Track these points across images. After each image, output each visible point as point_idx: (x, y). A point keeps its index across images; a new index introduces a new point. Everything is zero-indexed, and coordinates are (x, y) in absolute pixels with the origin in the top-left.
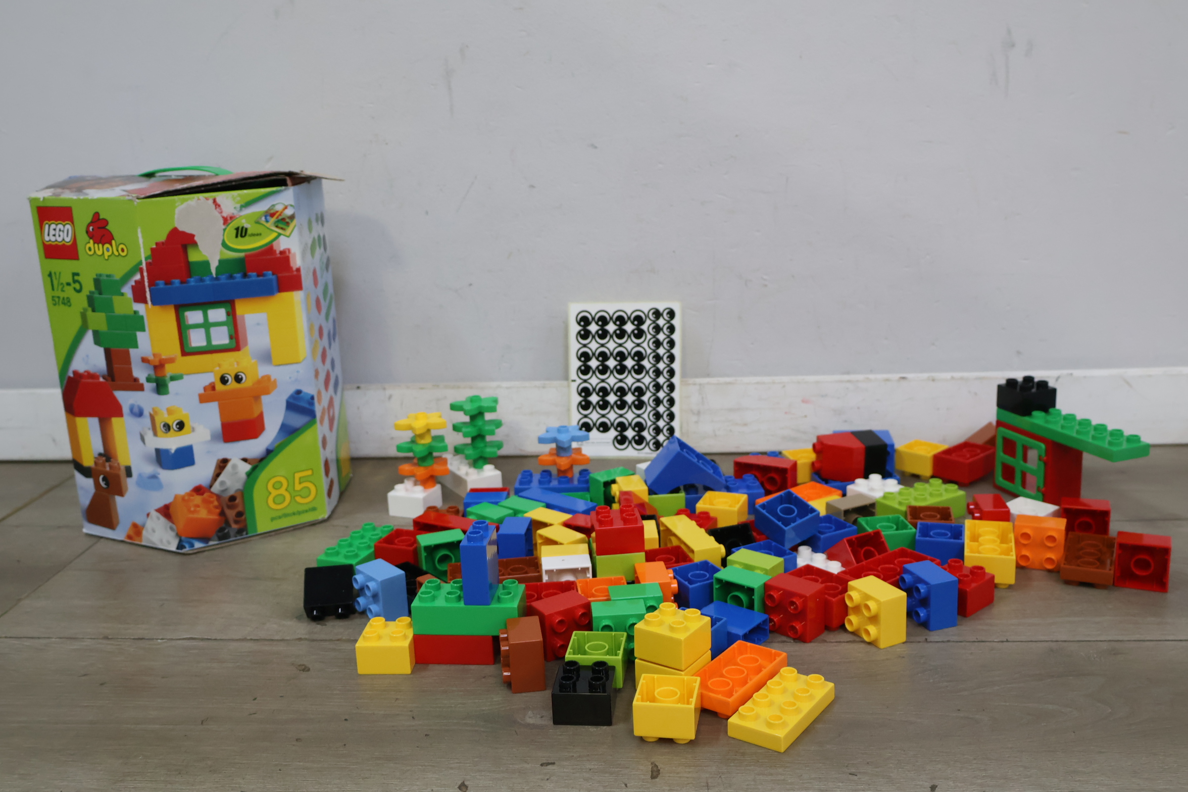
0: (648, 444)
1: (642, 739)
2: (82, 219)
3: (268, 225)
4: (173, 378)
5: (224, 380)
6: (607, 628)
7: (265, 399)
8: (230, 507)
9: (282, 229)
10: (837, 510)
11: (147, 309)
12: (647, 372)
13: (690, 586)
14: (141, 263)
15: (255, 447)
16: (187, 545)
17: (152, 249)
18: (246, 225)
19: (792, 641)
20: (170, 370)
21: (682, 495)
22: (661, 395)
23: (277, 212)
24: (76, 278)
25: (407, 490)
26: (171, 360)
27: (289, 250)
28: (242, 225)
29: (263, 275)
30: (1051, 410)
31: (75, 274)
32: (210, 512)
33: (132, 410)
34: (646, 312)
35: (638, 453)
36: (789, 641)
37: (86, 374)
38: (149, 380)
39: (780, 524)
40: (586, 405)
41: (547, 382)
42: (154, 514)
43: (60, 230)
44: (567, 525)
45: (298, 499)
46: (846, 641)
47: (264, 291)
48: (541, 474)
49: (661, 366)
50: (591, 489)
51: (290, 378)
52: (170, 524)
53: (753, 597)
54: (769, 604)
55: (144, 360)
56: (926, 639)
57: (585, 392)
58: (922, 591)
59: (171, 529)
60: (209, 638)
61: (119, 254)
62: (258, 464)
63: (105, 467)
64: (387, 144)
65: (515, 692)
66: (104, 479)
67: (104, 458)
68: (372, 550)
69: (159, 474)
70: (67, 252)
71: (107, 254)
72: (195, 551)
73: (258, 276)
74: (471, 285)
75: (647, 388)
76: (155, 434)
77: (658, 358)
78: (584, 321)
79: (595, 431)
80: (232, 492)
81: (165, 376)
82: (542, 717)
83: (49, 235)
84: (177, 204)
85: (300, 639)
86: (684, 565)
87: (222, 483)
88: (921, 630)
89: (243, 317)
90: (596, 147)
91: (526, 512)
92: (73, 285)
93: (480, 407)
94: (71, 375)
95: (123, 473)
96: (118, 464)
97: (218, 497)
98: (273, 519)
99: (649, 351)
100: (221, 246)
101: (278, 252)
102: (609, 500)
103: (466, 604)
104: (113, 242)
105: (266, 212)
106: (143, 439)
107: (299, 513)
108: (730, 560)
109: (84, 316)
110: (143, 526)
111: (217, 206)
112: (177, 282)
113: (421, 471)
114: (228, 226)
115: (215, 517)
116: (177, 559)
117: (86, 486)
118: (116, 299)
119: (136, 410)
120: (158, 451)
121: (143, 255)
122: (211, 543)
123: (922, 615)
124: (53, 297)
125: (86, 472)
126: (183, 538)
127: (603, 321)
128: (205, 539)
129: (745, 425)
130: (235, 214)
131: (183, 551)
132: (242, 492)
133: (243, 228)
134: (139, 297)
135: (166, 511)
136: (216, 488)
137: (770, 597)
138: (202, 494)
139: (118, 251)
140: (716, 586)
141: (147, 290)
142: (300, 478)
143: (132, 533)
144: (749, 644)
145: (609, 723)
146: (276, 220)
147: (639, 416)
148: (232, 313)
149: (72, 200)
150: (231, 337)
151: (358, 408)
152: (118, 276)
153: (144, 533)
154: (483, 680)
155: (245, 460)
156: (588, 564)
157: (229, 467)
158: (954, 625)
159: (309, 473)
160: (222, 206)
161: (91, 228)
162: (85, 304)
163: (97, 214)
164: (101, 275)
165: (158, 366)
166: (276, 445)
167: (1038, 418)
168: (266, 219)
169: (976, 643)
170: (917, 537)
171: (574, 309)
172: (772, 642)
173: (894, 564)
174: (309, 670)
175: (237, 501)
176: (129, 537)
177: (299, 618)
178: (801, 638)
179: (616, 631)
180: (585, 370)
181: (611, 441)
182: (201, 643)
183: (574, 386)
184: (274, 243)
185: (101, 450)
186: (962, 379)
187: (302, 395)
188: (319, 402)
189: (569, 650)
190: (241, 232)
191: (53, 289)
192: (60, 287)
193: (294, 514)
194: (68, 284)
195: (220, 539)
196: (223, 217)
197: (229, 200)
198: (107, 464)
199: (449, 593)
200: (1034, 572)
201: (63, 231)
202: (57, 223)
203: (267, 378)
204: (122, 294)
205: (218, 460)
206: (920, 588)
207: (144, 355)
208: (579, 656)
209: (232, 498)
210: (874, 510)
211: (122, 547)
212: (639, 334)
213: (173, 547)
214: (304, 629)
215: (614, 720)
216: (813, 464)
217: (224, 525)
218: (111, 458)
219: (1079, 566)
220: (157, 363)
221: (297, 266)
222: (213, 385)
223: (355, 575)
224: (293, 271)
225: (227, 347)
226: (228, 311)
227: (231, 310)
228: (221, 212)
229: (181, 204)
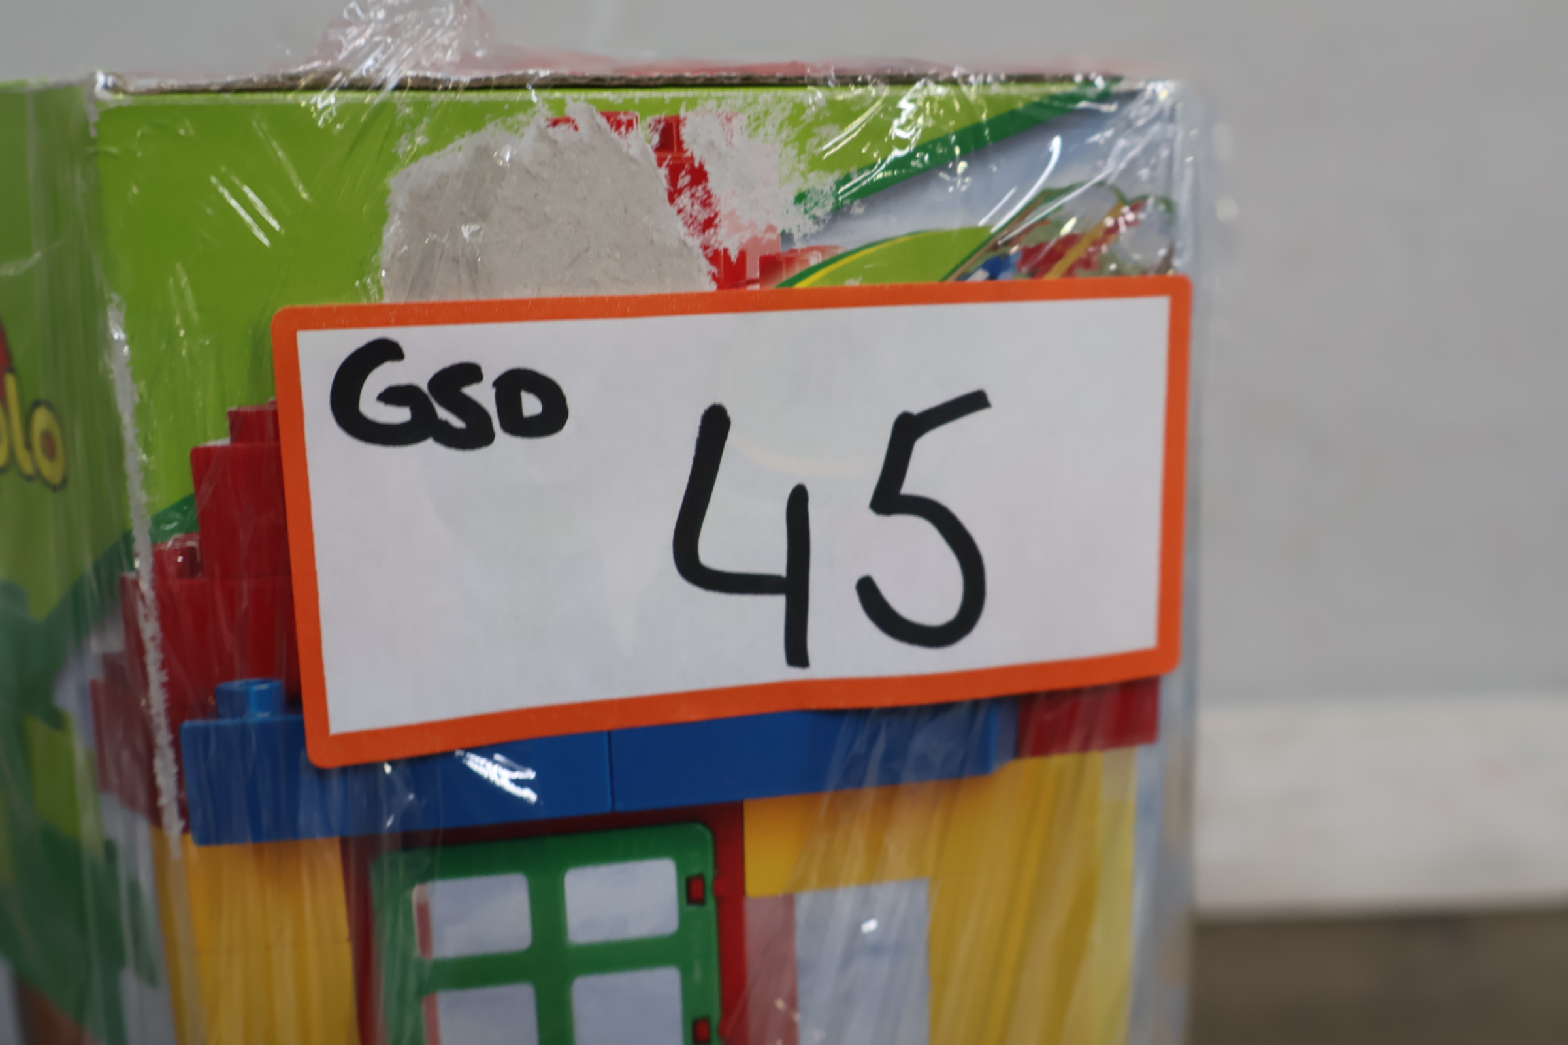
11: (159, 849)
14: (125, 546)
23: (1069, 242)
61: (36, 469)
89: (784, 907)
104: (11, 383)
111: (684, 180)
118: (38, 736)
121: (141, 492)
141: (162, 734)
148: (717, 890)
150: (699, 1033)
152: (38, 600)
160: (713, 184)
196: (717, 258)
204: (58, 721)
226: (695, 870)
227: (718, 864)
228: (709, 224)
229: (431, 149)
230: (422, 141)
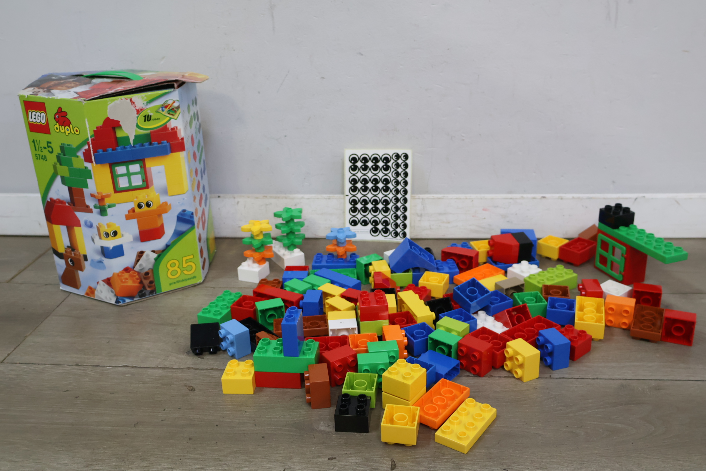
0: (391, 233)
1: (386, 443)
2: (52, 110)
3: (163, 113)
4: (109, 206)
5: (140, 206)
6: (367, 371)
7: (164, 216)
8: (145, 278)
9: (172, 115)
10: (502, 289)
11: (93, 166)
12: (391, 191)
13: (415, 341)
14: (88, 139)
15: (159, 244)
16: (121, 301)
17: (94, 131)
18: (150, 114)
19: (473, 376)
20: (107, 201)
21: (410, 274)
22: (399, 204)
23: (169, 105)
24: (49, 145)
25: (249, 265)
26: (108, 196)
27: (177, 127)
28: (148, 114)
29: (161, 143)
30: (631, 226)
31: (49, 143)
32: (134, 282)
33: (86, 223)
34: (391, 155)
35: (385, 238)
36: (471, 376)
37: (58, 200)
38: (95, 207)
39: (468, 300)
40: (354, 210)
41: (331, 195)
42: (101, 283)
43: (38, 116)
44: (343, 296)
45: (185, 272)
46: (504, 376)
47: (163, 153)
48: (328, 257)
49: (399, 187)
50: (357, 266)
51: (179, 203)
52: (111, 289)
53: (451, 350)
54: (460, 354)
55: (92, 195)
56: (550, 376)
57: (354, 202)
58: (549, 348)
59: (112, 292)
60: (137, 366)
61: (75, 133)
62: (161, 254)
63: (71, 254)
64: (234, 50)
65: (313, 408)
66: (71, 261)
67: (71, 249)
68: (229, 309)
69: (103, 261)
70: (44, 129)
71: (67, 132)
72: (126, 304)
73: (158, 144)
74: (286, 136)
75: (391, 200)
76: (100, 238)
77: (398, 183)
78: (354, 160)
79: (359, 225)
80: (146, 270)
81: (105, 205)
82: (329, 426)
83: (31, 118)
84: (108, 103)
85: (189, 368)
86: (411, 325)
87: (141, 265)
88: (547, 370)
89: (150, 169)
90: (362, 55)
91: (319, 286)
92: (48, 149)
93: (291, 216)
94: (49, 201)
95: (82, 259)
96: (79, 253)
97: (139, 273)
98: (170, 284)
99: (392, 178)
100: (136, 127)
101: (170, 129)
102: (368, 274)
103: (285, 355)
104: (71, 125)
105: (162, 105)
106: (93, 240)
107: (186, 280)
108: (438, 325)
109: (55, 167)
110: (95, 289)
111: (133, 103)
112: (110, 150)
113: (257, 255)
114: (140, 115)
115: (137, 285)
116: (116, 309)
117: (61, 264)
118: (74, 159)
119: (88, 224)
120: (102, 248)
121: (89, 134)
122: (135, 299)
123: (548, 361)
124: (36, 154)
125: (60, 256)
126: (119, 297)
127: (365, 160)
128: (131, 297)
129: (449, 223)
130: (144, 108)
131: (119, 304)
132: (152, 270)
133: (148, 115)
134: (87, 158)
135: (108, 282)
136: (137, 268)
137: (461, 351)
138: (129, 272)
139: (74, 131)
140: (430, 342)
141: (92, 155)
142: (186, 260)
143: (89, 292)
144: (448, 381)
145: (367, 431)
146: (169, 110)
147: (386, 217)
148: (143, 167)
149: (45, 98)
150: (143, 181)
151: (219, 209)
152: (74, 145)
153: (96, 292)
154: (295, 399)
155: (153, 251)
156: (356, 326)
157: (144, 255)
158: (567, 366)
159: (192, 257)
160: (136, 103)
161: (57, 116)
162: (55, 160)
163: (60, 109)
164: (64, 144)
165: (101, 200)
166: (172, 241)
167: (622, 231)
168: (162, 109)
169: (579, 380)
170: (548, 309)
171: (348, 153)
172: (461, 376)
173: (533, 327)
174: (195, 390)
175: (149, 275)
176: (87, 294)
177: (188, 353)
178: (479, 374)
179: (371, 373)
180: (354, 189)
181: (369, 231)
182: (132, 370)
183: (347, 199)
184: (168, 124)
185: (69, 244)
186: (579, 198)
187: (186, 212)
188: (196, 216)
189: (344, 386)
190: (148, 118)
191: (36, 150)
192: (40, 149)
193: (183, 281)
194: (45, 148)
195: (140, 296)
196: (136, 110)
197: (139, 99)
198: (73, 253)
199: (275, 349)
200: (615, 329)
201: (40, 117)
202: (36, 111)
203: (166, 203)
204: (78, 157)
205: (138, 252)
206: (548, 346)
207: (92, 193)
208: (350, 390)
209: (147, 274)
210: (523, 288)
211: (83, 299)
212: (387, 168)
213: (113, 301)
214: (191, 361)
215: (370, 429)
216: (488, 252)
217: (142, 289)
218: (75, 249)
219: (641, 329)
220: (100, 198)
221: (182, 137)
222: (133, 209)
223: (220, 329)
224: (179, 140)
225: (141, 187)
226: (141, 165)
227: (143, 165)
228: (135, 107)
229: (111, 103)
230: (110, 103)
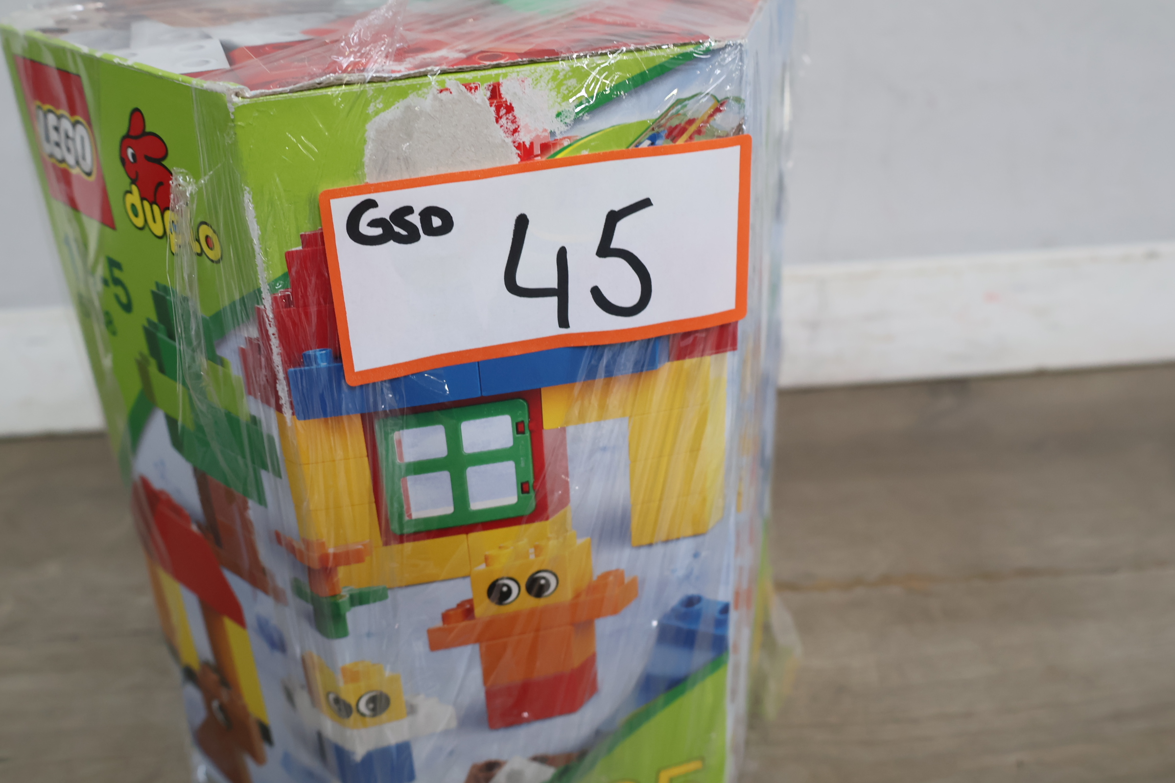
4: (359, 599)
5: (498, 593)
7: (604, 626)
14: (257, 294)
15: (568, 732)
17: (290, 257)
20: (349, 579)
23: (691, 122)
24: (117, 273)
26: (353, 557)
33: (262, 627)
38: (297, 587)
43: (68, 134)
51: (674, 571)
55: (282, 540)
61: (202, 251)
62: (571, 764)
66: (220, 709)
67: (217, 675)
71: (173, 239)
76: (316, 704)
81: (336, 593)
83: (48, 140)
84: (371, 109)
94: (140, 480)
96: (245, 704)
104: (186, 210)
105: (657, 124)
106: (288, 697)
109: (143, 371)
111: (503, 111)
118: (206, 366)
119: (272, 634)
120: (321, 737)
121: (263, 272)
134: (260, 383)
139: (197, 240)
141: (280, 375)
148: (530, 426)
150: (524, 488)
152: (204, 310)
155: (542, 759)
157: (502, 776)
159: (697, 765)
160: (516, 112)
161: (130, 151)
162: (143, 344)
163: (138, 117)
164: (164, 288)
165: (320, 569)
166: (623, 719)
185: (210, 658)
187: (698, 606)
194: (104, 282)
196: (520, 146)
198: (225, 691)
201: (74, 140)
202: (57, 112)
203: (615, 577)
204: (220, 362)
205: (474, 766)
207: (283, 530)
218: (229, 685)
220: (314, 564)
222: (468, 606)
225: (511, 514)
226: (520, 419)
227: (530, 417)
228: (515, 131)
229: (384, 109)
230: (380, 106)
